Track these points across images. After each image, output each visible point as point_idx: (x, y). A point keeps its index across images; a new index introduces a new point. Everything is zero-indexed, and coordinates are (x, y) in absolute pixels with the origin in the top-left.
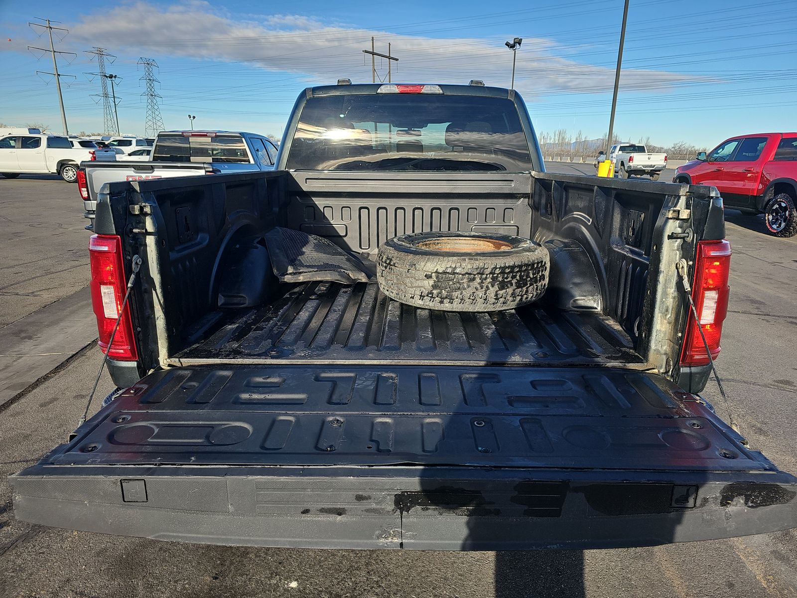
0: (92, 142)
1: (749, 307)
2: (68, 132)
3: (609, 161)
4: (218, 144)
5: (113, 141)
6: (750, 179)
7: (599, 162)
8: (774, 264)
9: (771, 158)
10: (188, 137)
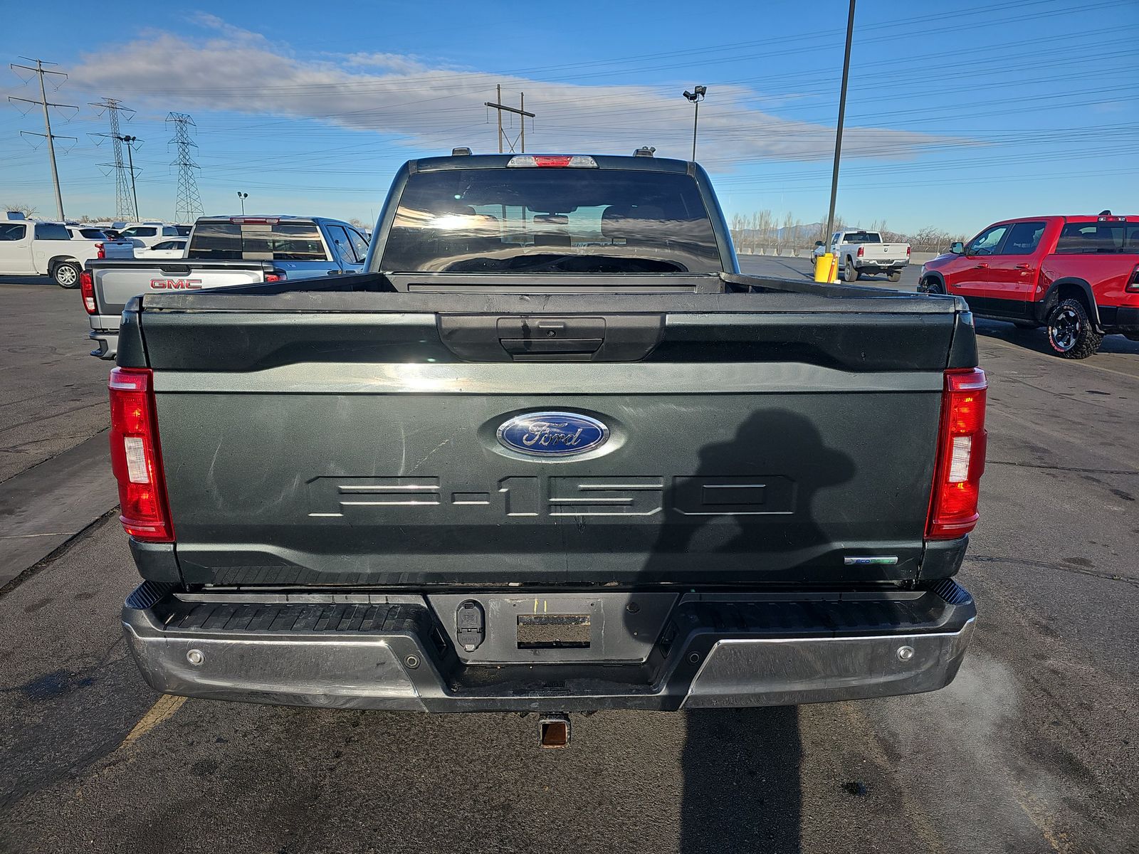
0: (99, 230)
1: (1027, 456)
2: (63, 216)
3: (831, 255)
4: (281, 234)
5: (130, 229)
6: (1025, 279)
7: (816, 256)
8: (1061, 396)
9: (1051, 251)
10: (239, 225)
